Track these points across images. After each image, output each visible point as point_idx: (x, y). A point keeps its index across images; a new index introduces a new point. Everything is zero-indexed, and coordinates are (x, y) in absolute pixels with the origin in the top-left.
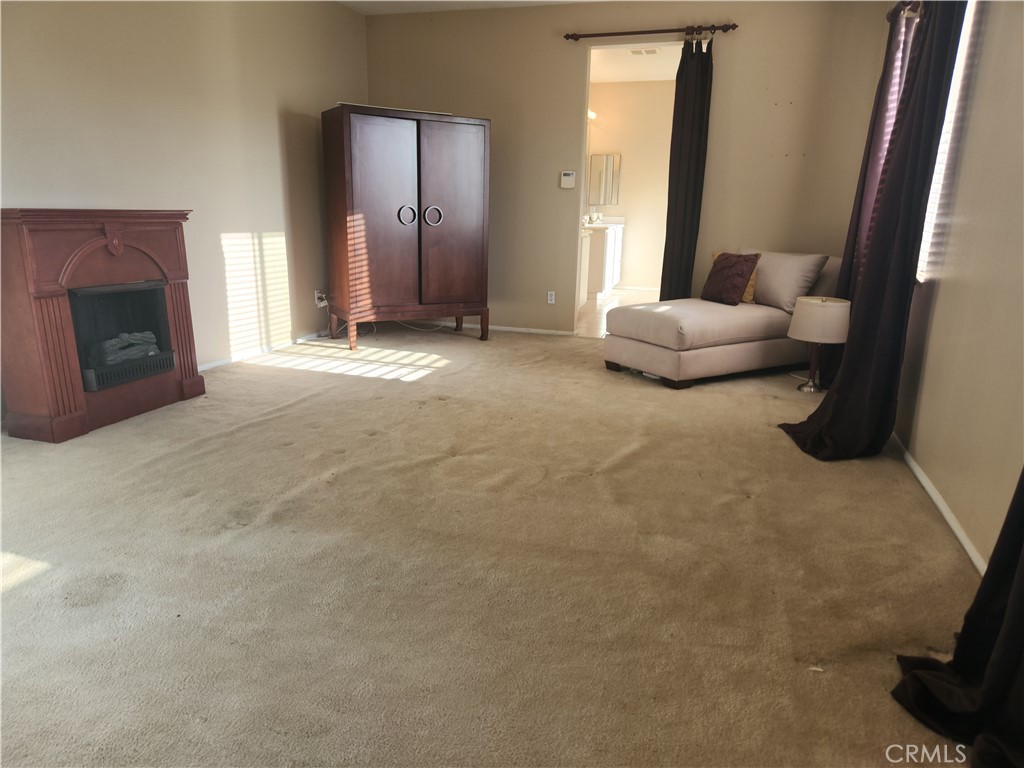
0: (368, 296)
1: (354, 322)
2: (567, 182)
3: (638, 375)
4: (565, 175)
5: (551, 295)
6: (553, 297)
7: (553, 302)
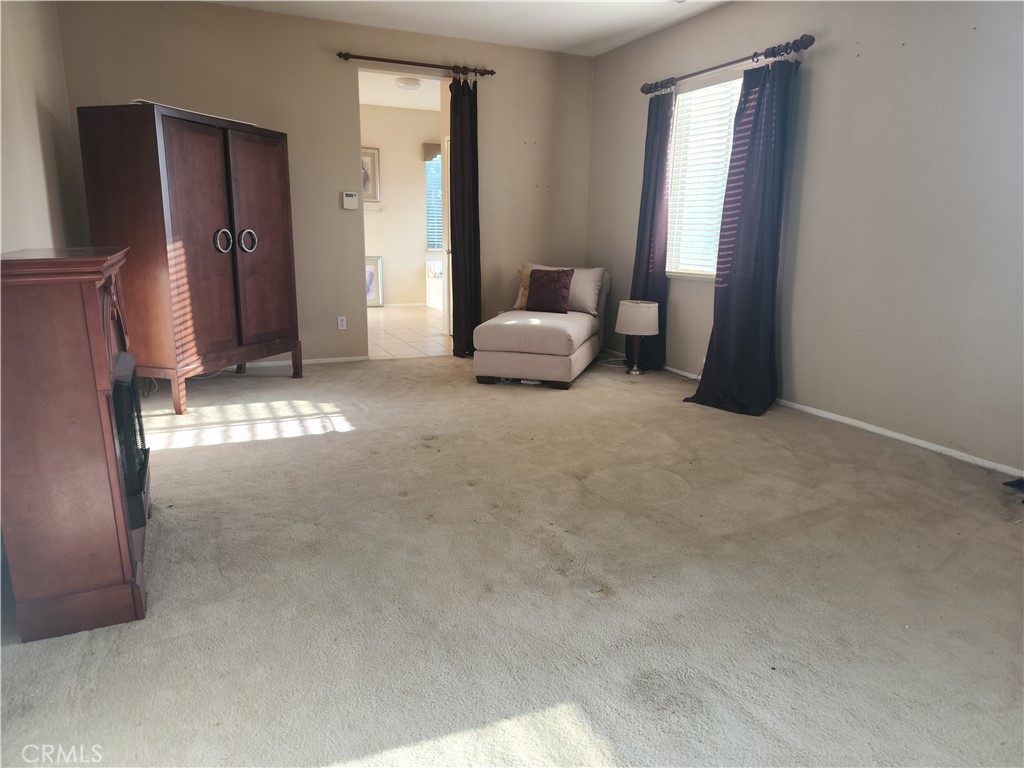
0: (193, 344)
1: (182, 379)
2: (349, 203)
3: (516, 382)
4: (347, 195)
5: (342, 320)
6: (345, 322)
7: (345, 328)
